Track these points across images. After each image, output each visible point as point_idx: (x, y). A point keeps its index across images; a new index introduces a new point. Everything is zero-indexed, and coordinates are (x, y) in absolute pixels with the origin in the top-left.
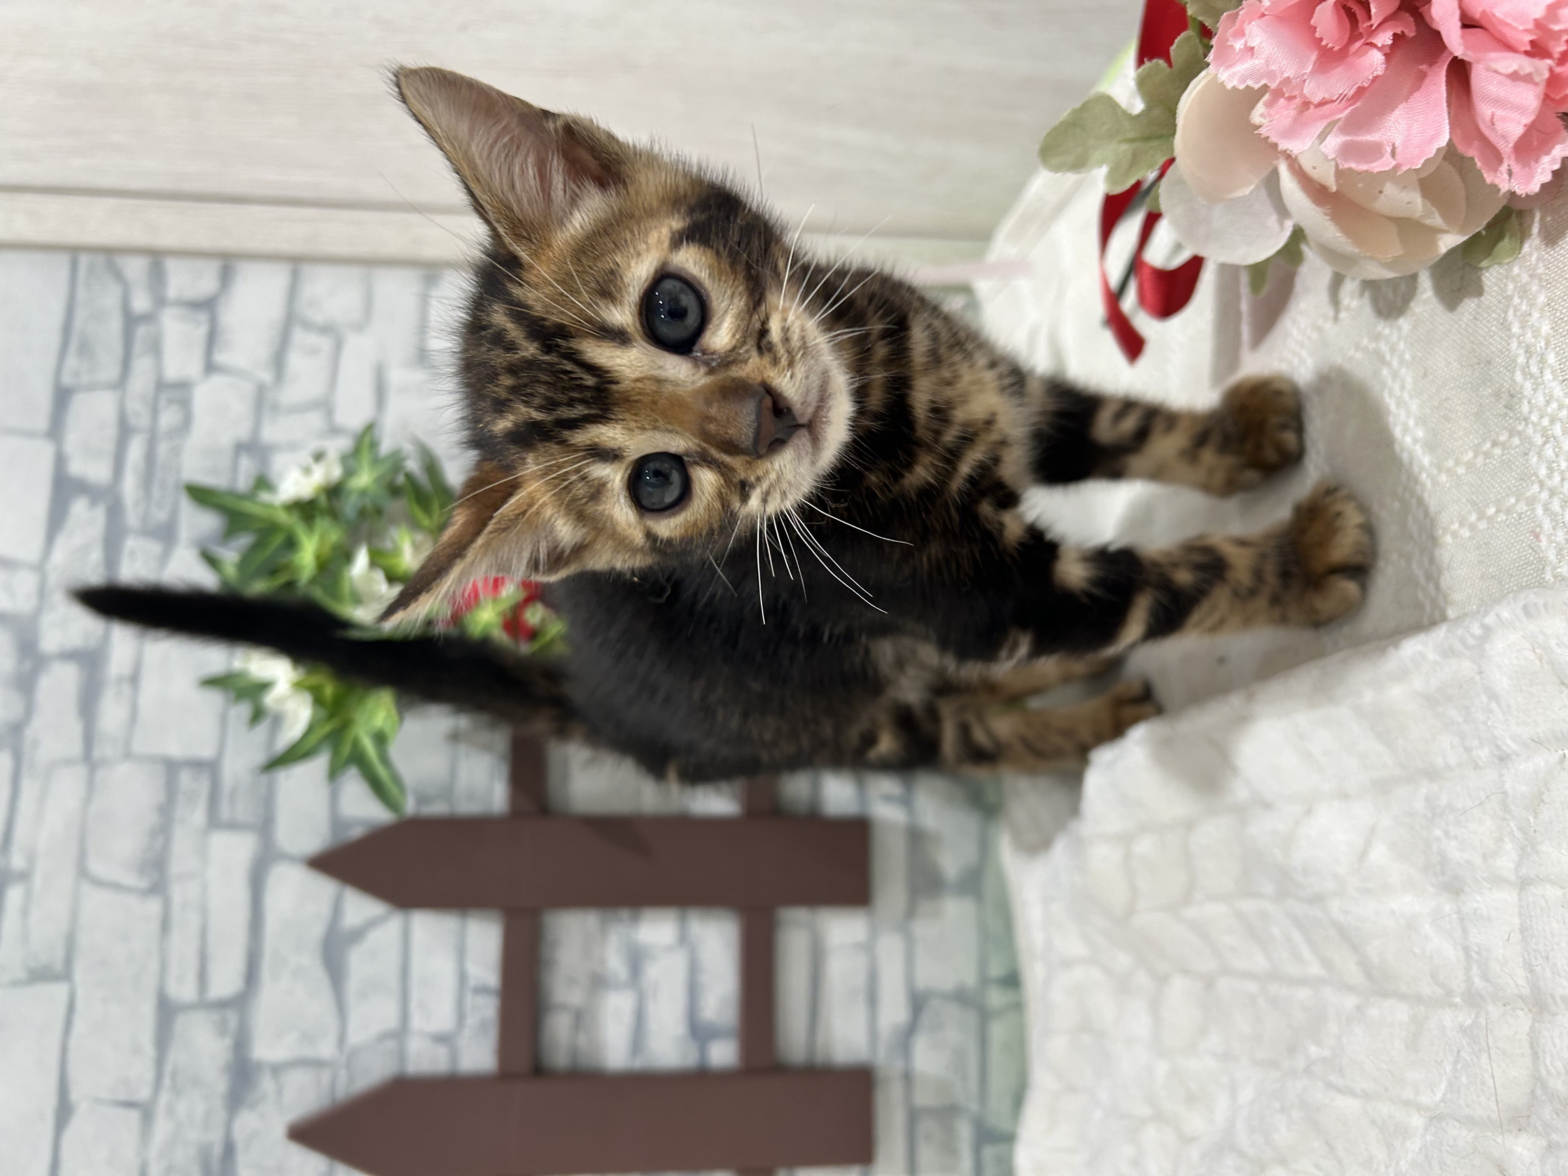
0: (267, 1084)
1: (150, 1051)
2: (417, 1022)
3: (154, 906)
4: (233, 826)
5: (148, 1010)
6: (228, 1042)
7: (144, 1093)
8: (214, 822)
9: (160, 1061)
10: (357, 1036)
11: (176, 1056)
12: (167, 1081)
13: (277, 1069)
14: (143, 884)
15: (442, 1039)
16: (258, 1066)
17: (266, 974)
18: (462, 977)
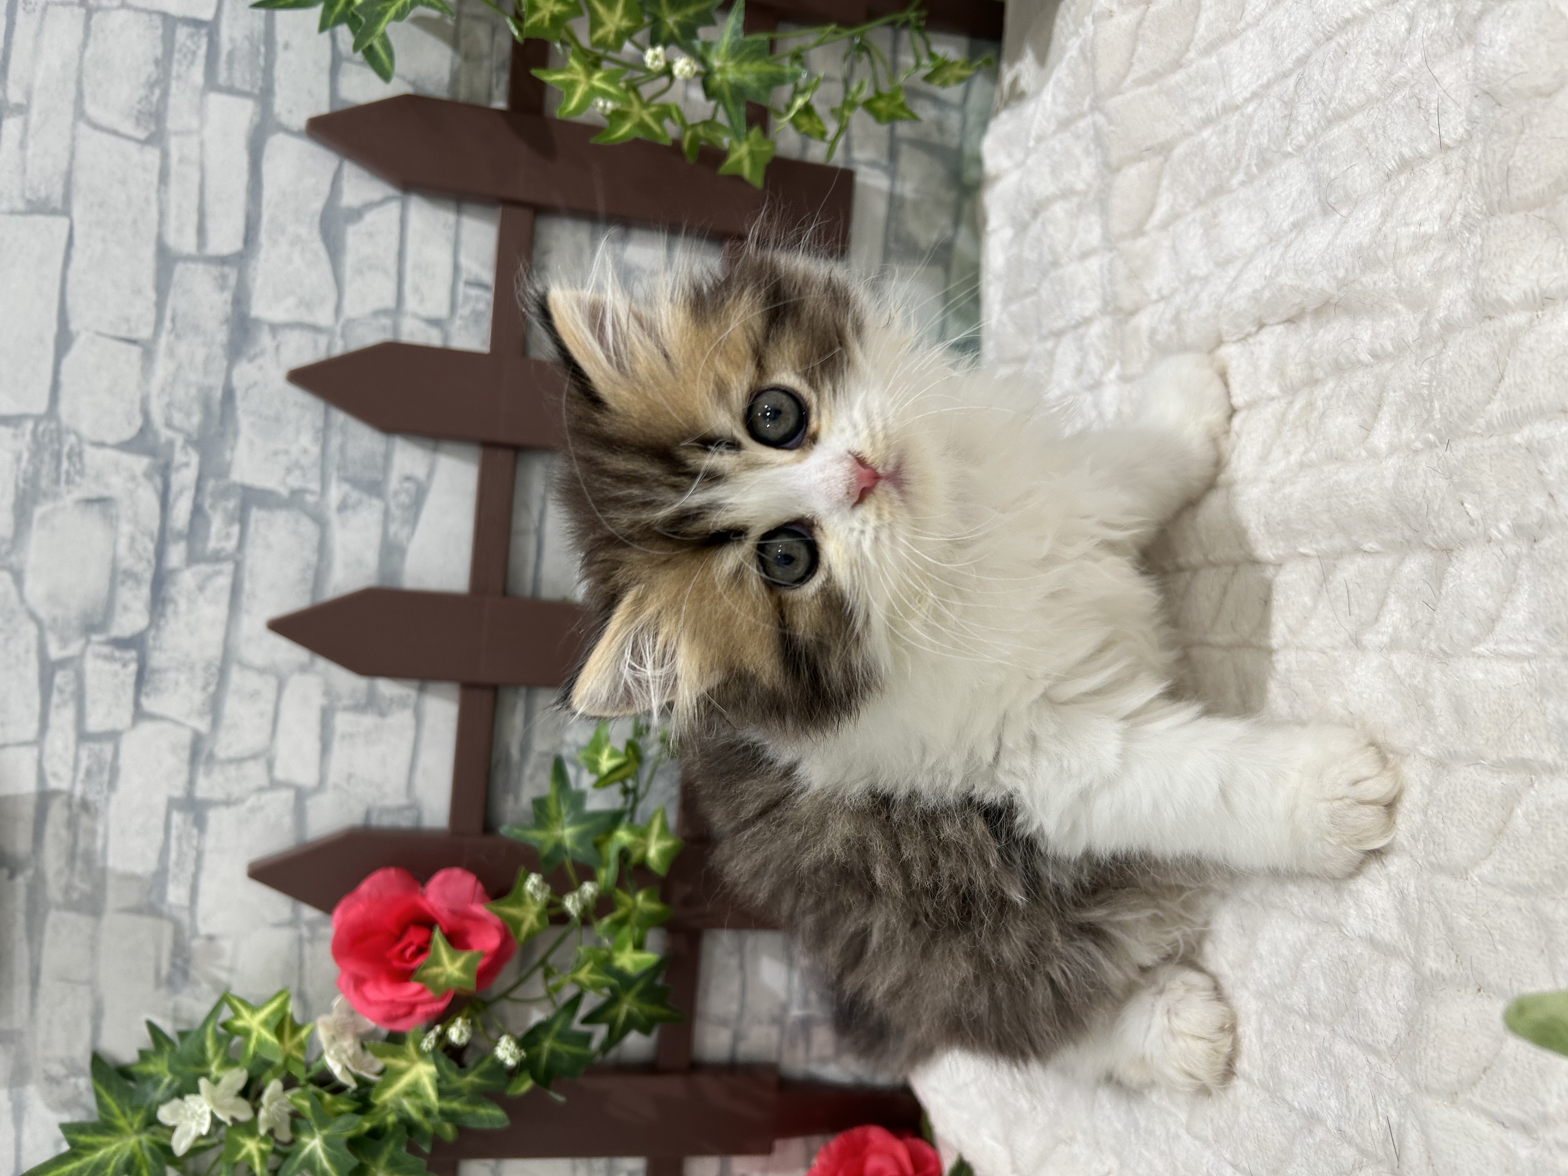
0: (265, 340)
1: (151, 295)
2: (411, 303)
3: (152, 156)
4: (231, 90)
5: (148, 253)
6: (228, 296)
7: (145, 333)
8: (211, 83)
9: (160, 305)
10: (353, 308)
11: (175, 301)
12: (168, 324)
13: (275, 328)
14: (142, 135)
15: (434, 322)
16: (257, 322)
17: (263, 237)
18: (456, 268)
